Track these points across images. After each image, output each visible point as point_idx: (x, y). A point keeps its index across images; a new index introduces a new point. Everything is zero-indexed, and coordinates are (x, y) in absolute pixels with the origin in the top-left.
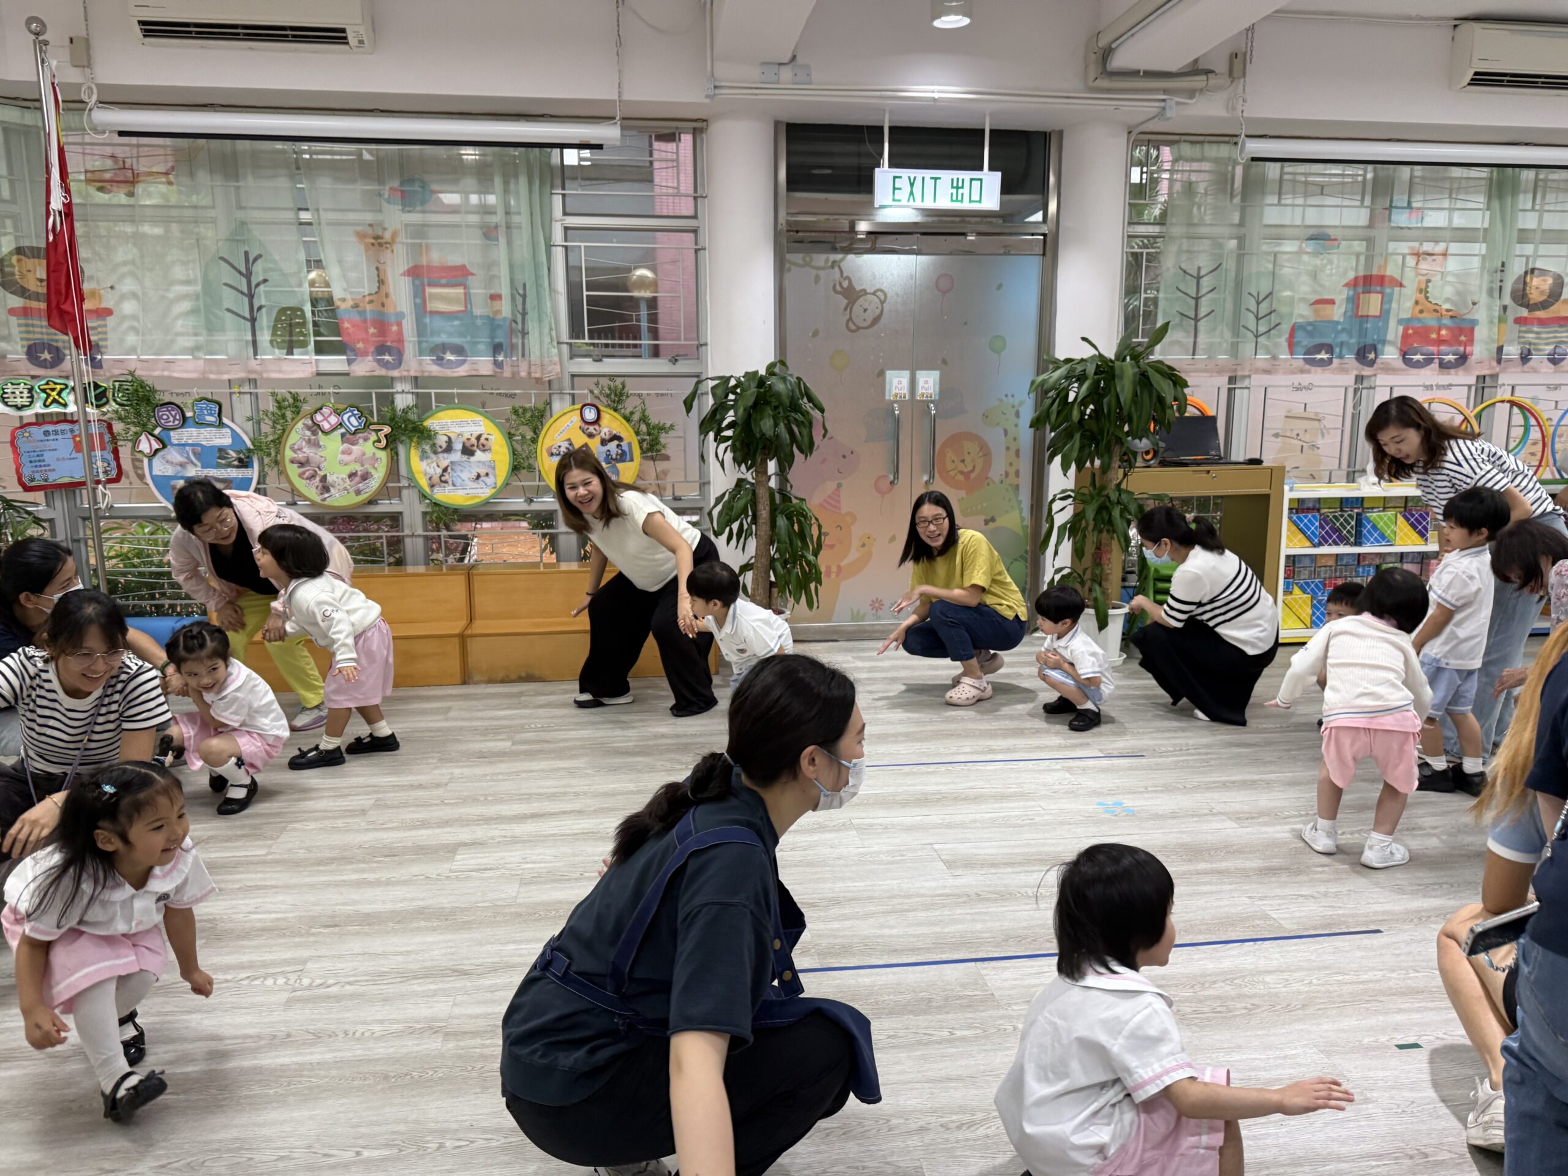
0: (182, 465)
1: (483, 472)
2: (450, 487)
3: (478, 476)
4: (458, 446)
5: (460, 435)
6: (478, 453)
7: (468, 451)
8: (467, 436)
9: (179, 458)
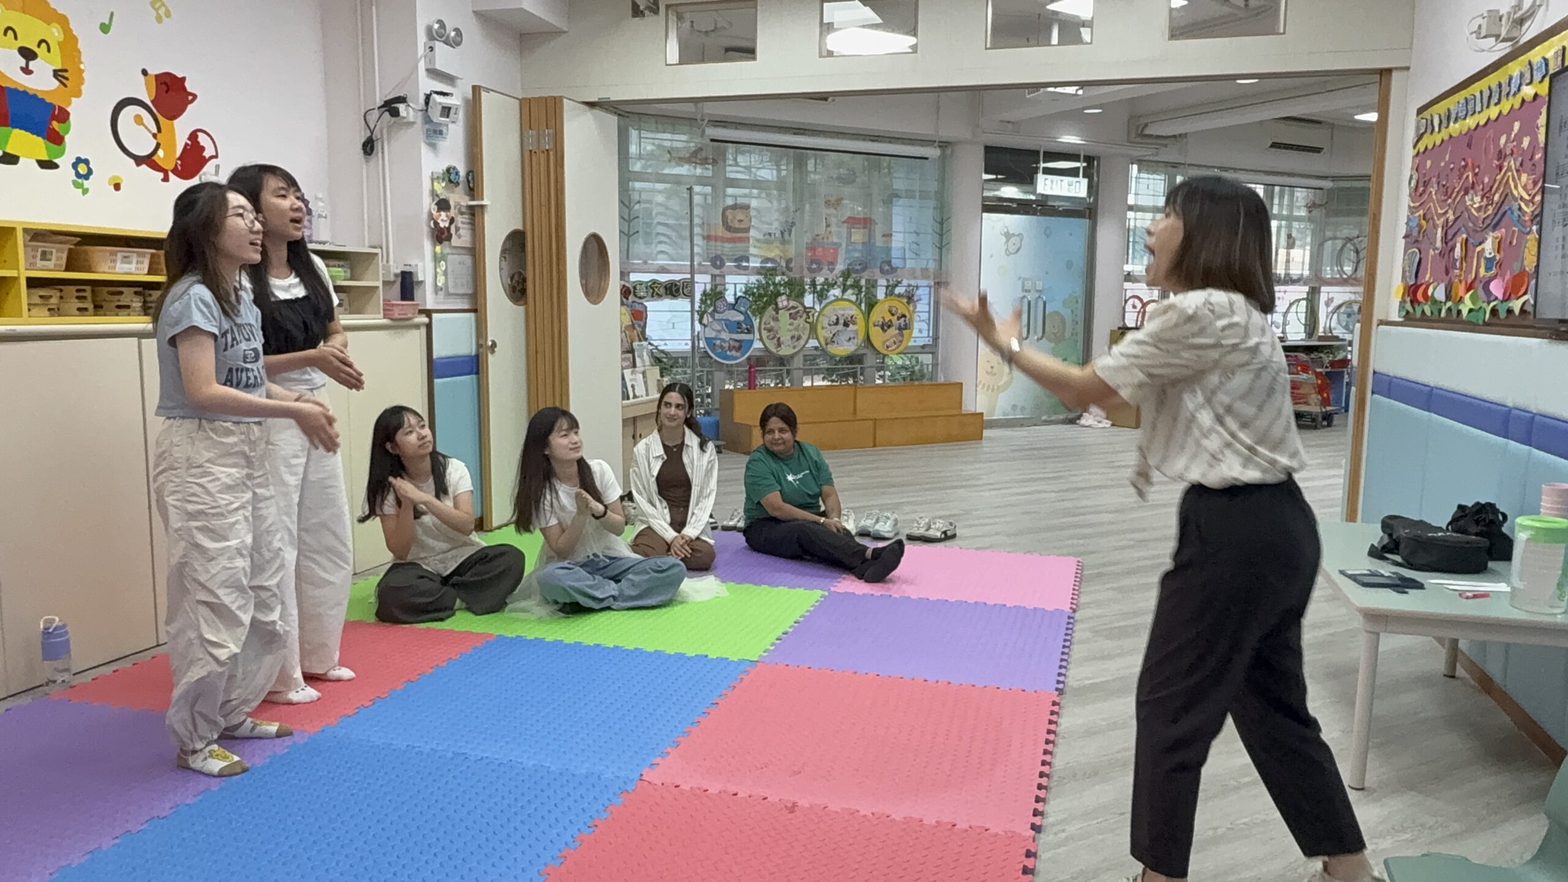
0: (719, 331)
1: (852, 336)
2: (836, 345)
3: (850, 339)
4: (841, 321)
5: (843, 315)
6: (851, 325)
7: (846, 324)
8: (846, 315)
9: (719, 328)
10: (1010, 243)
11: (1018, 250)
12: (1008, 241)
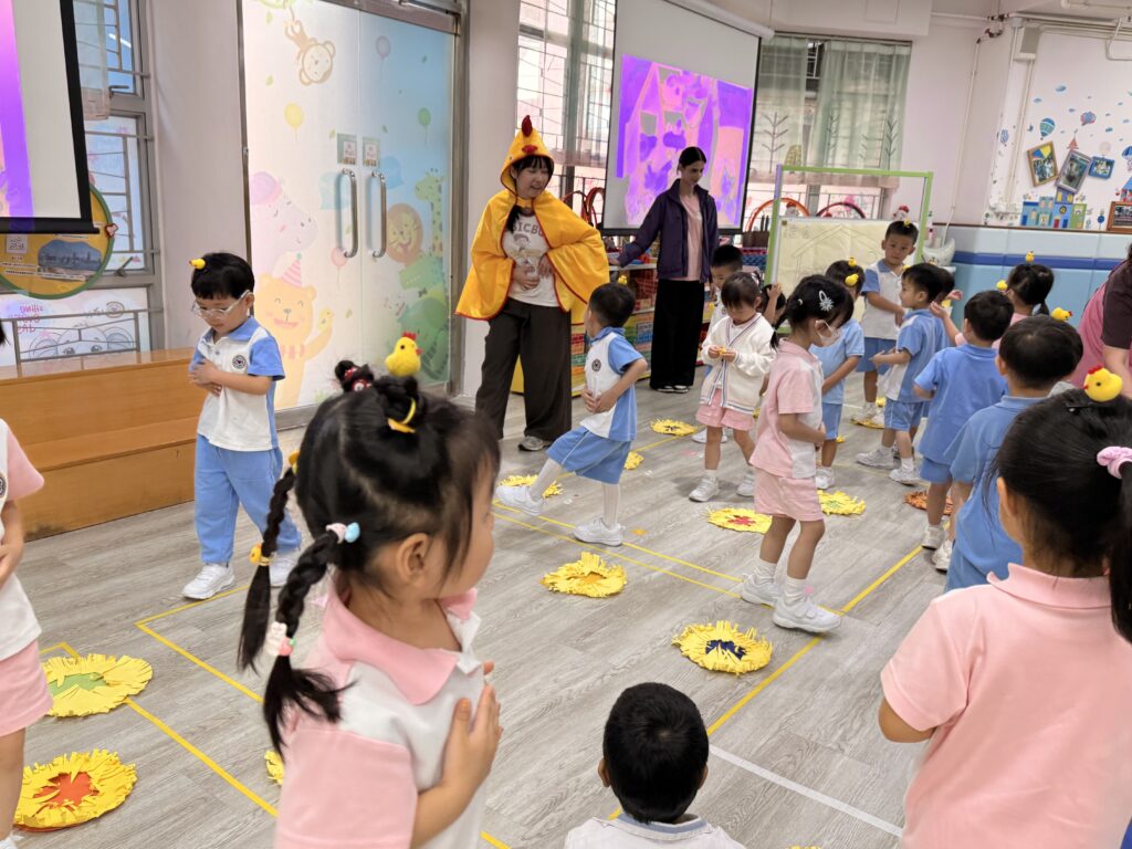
10: (308, 61)
11: (326, 75)
12: (303, 53)
